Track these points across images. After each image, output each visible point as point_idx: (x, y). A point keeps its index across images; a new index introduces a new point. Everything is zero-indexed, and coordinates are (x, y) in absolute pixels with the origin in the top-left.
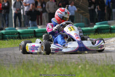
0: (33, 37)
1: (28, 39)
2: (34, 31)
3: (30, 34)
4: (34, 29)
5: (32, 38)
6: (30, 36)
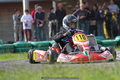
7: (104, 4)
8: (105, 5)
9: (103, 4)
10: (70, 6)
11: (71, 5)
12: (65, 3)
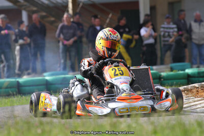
0: (15, 93)
1: (7, 97)
2: (18, 82)
3: (10, 88)
4: (17, 80)
5: (14, 95)
6: (11, 92)
7: (110, 16)
8: (112, 16)
9: (109, 14)
10: (53, 19)
11: (53, 16)
12: (44, 14)
